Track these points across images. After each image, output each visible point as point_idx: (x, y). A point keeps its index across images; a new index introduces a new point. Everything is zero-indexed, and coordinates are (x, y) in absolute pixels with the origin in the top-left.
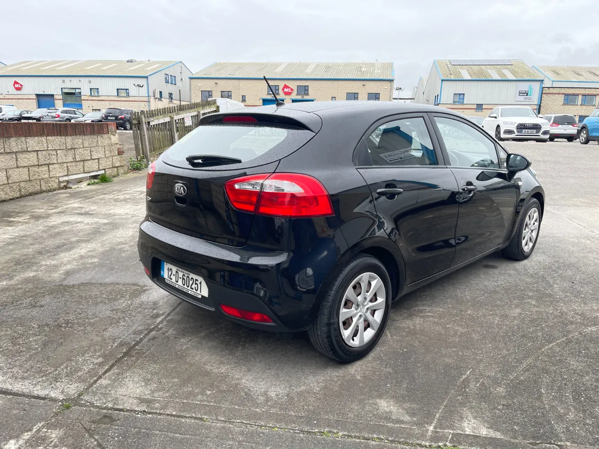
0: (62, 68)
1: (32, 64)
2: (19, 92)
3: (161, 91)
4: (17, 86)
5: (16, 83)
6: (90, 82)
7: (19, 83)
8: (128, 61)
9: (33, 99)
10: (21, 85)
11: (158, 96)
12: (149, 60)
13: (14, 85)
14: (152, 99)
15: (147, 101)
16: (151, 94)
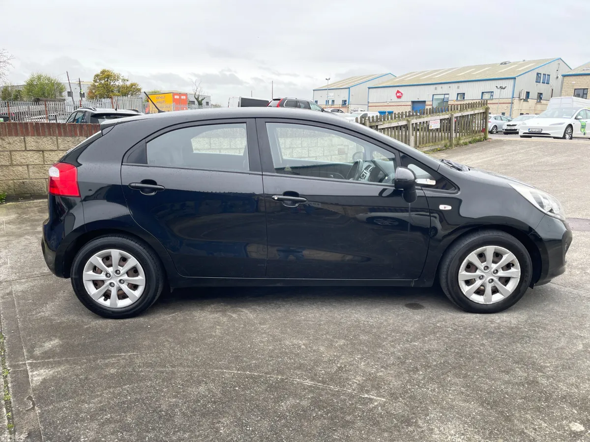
0: (437, 76)
1: (415, 75)
2: (399, 100)
3: (528, 91)
4: (398, 94)
5: (398, 92)
6: (458, 87)
7: (400, 92)
8: (501, 64)
9: (409, 105)
10: (402, 94)
11: (524, 96)
12: (524, 61)
13: (396, 94)
14: (516, 101)
15: (510, 103)
16: (516, 95)
